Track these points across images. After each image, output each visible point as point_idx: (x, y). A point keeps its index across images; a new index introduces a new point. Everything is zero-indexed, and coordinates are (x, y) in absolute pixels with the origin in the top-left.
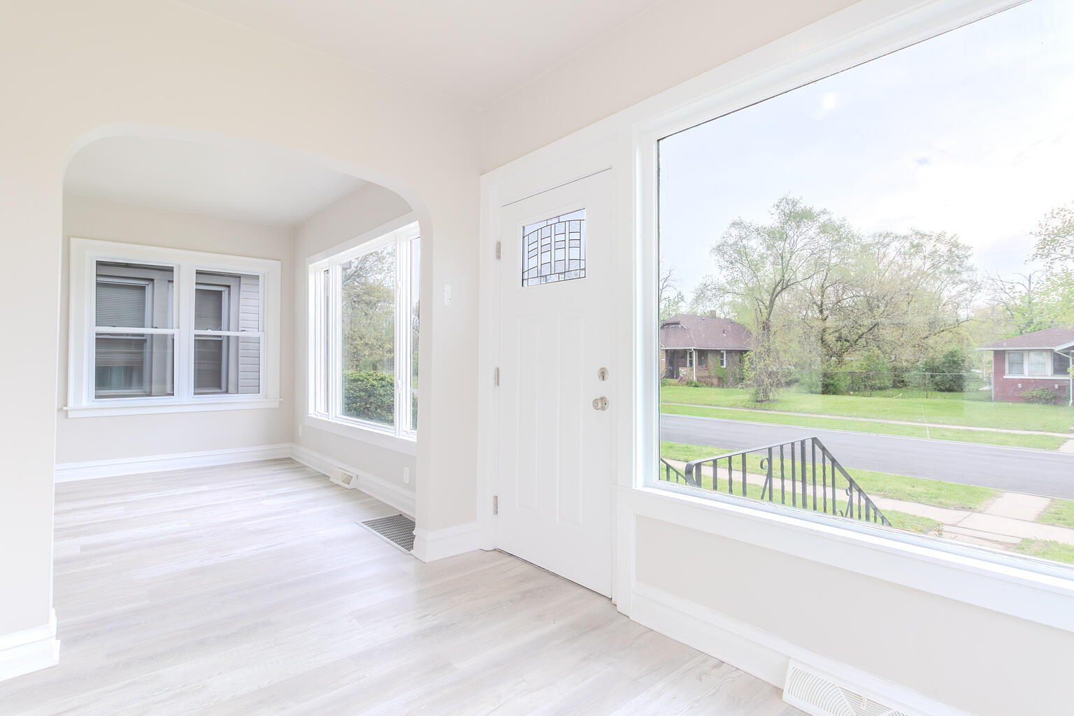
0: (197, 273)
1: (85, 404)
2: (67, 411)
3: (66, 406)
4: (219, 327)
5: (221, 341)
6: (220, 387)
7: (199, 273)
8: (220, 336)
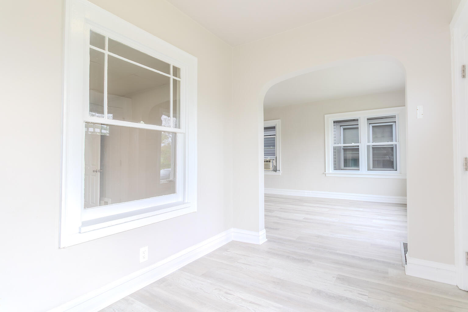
0: (367, 120)
1: (331, 172)
2: (326, 174)
3: (325, 172)
4: (392, 140)
5: (393, 147)
6: (393, 167)
7: (368, 119)
8: (393, 145)
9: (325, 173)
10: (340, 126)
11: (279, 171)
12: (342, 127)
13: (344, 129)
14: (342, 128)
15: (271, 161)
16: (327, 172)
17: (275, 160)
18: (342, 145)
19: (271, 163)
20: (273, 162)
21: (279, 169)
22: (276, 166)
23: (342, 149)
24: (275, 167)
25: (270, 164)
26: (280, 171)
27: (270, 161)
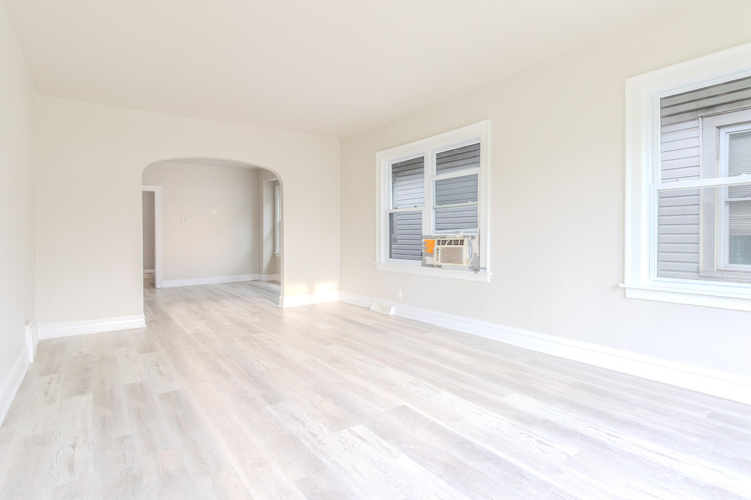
2: (624, 288)
3: (623, 282)
9: (621, 285)
10: (719, 128)
11: (484, 271)
12: (723, 132)
13: (733, 137)
14: (724, 135)
15: (465, 242)
16: (629, 282)
17: (477, 238)
18: (724, 180)
19: (465, 247)
20: (470, 245)
21: (486, 264)
22: (479, 257)
23: (723, 204)
24: (477, 257)
25: (461, 249)
26: (488, 270)
27: (462, 242)
